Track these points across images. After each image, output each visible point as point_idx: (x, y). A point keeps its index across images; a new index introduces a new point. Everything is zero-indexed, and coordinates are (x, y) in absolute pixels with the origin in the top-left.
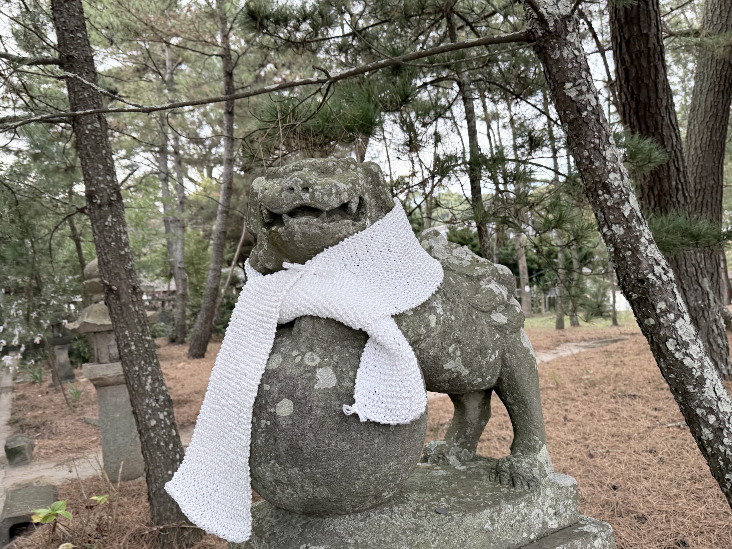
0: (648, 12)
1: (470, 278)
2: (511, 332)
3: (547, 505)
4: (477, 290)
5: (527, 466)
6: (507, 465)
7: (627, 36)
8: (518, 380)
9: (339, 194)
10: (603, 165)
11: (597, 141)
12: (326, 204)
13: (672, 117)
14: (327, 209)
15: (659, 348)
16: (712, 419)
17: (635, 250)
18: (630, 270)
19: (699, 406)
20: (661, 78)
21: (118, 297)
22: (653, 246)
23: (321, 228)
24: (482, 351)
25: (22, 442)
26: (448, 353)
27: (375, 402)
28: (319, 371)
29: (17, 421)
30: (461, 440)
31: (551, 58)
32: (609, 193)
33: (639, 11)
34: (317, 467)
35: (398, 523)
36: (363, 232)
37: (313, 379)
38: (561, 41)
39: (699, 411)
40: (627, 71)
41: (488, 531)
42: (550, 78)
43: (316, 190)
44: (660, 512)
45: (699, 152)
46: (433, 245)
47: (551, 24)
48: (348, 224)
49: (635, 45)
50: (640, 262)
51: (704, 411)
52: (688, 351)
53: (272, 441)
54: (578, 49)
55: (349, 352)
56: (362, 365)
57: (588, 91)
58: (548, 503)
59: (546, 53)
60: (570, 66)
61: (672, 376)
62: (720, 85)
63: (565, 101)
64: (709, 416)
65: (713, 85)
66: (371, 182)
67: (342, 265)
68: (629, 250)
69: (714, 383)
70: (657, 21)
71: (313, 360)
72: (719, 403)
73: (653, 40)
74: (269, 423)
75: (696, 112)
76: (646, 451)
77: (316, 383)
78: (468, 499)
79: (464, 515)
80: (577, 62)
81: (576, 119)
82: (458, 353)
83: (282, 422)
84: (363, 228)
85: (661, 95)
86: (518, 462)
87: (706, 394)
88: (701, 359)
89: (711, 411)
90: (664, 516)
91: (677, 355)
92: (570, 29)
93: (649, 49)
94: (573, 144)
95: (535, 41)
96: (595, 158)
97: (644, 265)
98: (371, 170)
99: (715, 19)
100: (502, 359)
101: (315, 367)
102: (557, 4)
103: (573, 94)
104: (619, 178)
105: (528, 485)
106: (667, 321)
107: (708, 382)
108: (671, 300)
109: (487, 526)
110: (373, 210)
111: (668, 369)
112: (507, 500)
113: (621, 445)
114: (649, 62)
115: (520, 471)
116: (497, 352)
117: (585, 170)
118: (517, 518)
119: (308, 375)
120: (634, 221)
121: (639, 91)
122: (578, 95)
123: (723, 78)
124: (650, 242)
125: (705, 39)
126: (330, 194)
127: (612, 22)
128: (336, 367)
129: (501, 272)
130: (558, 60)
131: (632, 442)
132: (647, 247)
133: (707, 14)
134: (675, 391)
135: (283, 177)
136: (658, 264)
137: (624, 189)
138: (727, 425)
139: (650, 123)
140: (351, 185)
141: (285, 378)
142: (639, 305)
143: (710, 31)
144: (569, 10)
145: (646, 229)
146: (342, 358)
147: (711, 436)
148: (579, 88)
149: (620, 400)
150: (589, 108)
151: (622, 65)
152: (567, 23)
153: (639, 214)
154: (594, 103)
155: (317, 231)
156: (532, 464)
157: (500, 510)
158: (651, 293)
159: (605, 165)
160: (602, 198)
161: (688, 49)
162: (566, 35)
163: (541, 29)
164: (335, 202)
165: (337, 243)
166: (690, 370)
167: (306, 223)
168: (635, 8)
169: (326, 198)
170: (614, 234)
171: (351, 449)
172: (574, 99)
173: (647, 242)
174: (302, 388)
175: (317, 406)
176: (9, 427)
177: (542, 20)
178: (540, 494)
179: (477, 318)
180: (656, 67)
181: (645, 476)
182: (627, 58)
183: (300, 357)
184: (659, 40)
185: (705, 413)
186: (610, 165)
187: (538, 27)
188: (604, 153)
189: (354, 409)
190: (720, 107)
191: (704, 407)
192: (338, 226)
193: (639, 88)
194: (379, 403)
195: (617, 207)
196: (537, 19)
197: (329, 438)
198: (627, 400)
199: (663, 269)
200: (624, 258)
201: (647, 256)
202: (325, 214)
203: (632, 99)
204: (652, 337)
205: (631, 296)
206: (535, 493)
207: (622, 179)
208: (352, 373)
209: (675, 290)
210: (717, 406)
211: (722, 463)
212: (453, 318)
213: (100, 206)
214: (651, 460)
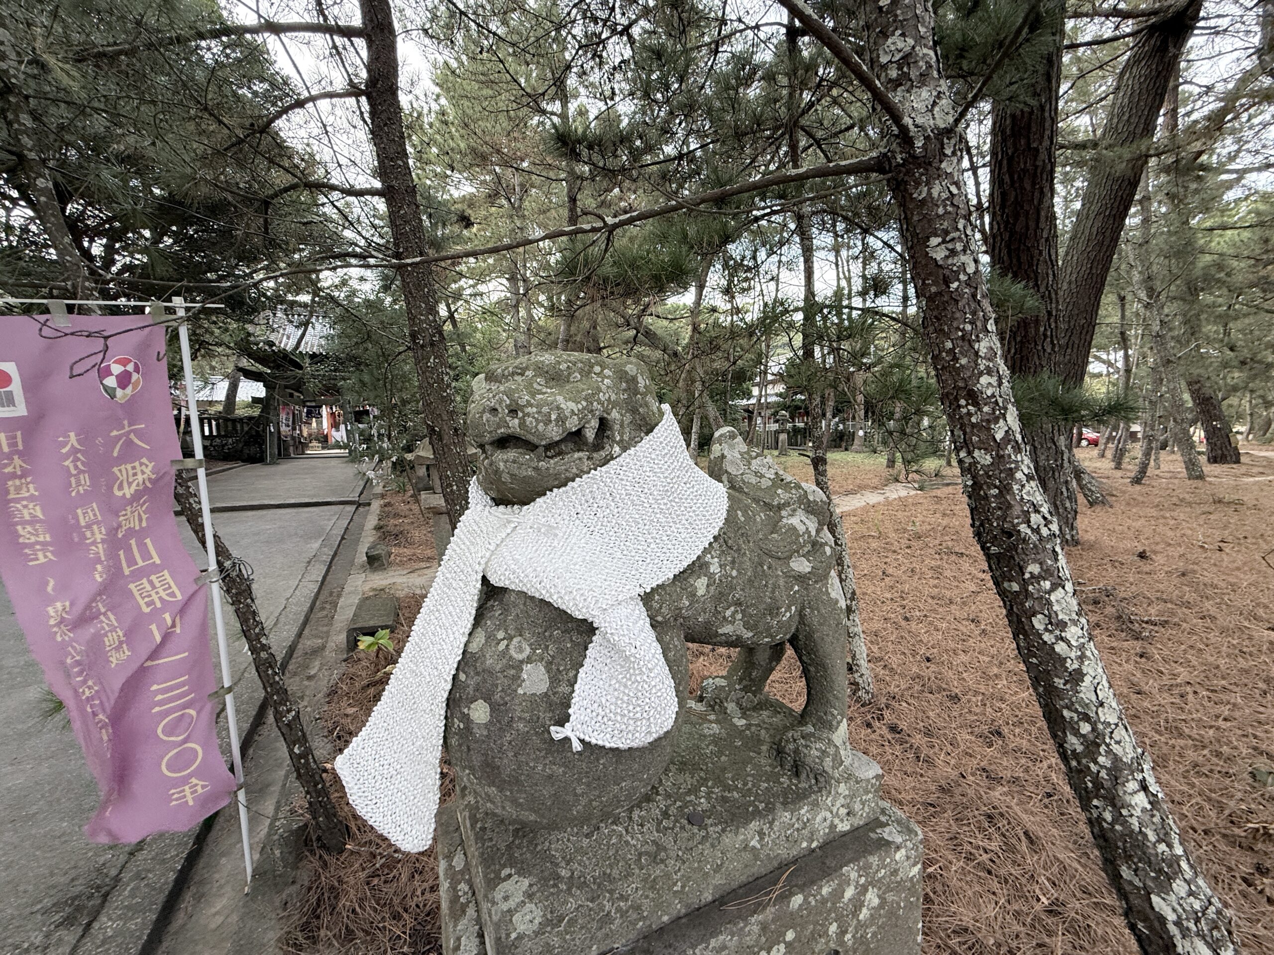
0: (1043, 119)
1: (768, 506)
2: (816, 582)
3: (838, 804)
4: (774, 526)
5: (817, 753)
6: (791, 746)
7: (1010, 152)
8: (819, 641)
9: (561, 420)
10: (973, 364)
11: (968, 327)
12: (542, 436)
13: (1053, 252)
14: (544, 443)
15: (1020, 621)
16: (1085, 728)
17: (1005, 489)
18: (993, 514)
19: (1068, 708)
20: (1046, 205)
21: (441, 439)
22: (1033, 483)
23: (536, 469)
24: (773, 610)
25: (381, 550)
26: (724, 617)
27: (600, 718)
28: (527, 668)
29: (381, 528)
30: (745, 683)
31: (912, 199)
32: (976, 404)
33: (1030, 118)
34: (519, 791)
35: (634, 842)
36: (604, 469)
37: (517, 679)
38: (932, 171)
39: (1066, 713)
40: (1004, 195)
41: (754, 848)
42: (907, 230)
43: (528, 415)
44: (976, 693)
45: (1073, 286)
46: (726, 453)
47: (919, 143)
48: (580, 459)
49: (1019, 163)
50: (1010, 506)
51: (1075, 716)
52: (1063, 634)
53: (464, 748)
54: (957, 184)
55: (572, 641)
56: (587, 662)
57: (964, 251)
58: (841, 801)
59: (906, 190)
60: (941, 211)
61: (1034, 660)
62: (1112, 208)
63: (926, 265)
64: (1081, 724)
65: (1104, 208)
66: (625, 390)
67: (573, 513)
68: (996, 487)
69: (1096, 681)
70: (1052, 131)
71: (520, 650)
72: (1100, 709)
73: (1043, 155)
74: (462, 726)
75: (1077, 241)
76: (968, 619)
77: (520, 686)
78: (735, 794)
79: (724, 830)
80: (952, 204)
81: (940, 294)
82: (739, 616)
83: (475, 730)
84: (605, 462)
85: (1042, 225)
86: (806, 746)
87: (1081, 695)
88: (1082, 647)
89: (1086, 718)
90: (980, 698)
91: (1047, 637)
92: (948, 152)
93: (1036, 167)
94: (931, 329)
95: (890, 171)
96: (961, 353)
97: (1017, 510)
98: (626, 373)
99: (1120, 126)
100: (800, 615)
101: (522, 662)
102: (931, 111)
103: (939, 255)
104: (995, 384)
105: (816, 779)
106: (1038, 591)
107: (1088, 679)
108: (1049, 562)
109: (754, 843)
110: (627, 430)
111: (1029, 650)
112: (785, 804)
113: (941, 610)
114: (1034, 184)
115: (808, 760)
116: (793, 608)
117: (943, 368)
118: (796, 826)
119: (512, 672)
120: (1009, 447)
121: (1016, 219)
122: (947, 257)
123: (1119, 199)
124: (1029, 478)
125: (1104, 152)
126: (548, 422)
127: (994, 132)
128: (551, 663)
129: (811, 498)
130: (923, 202)
131: (953, 607)
132: (1023, 486)
133: (1111, 119)
134: (1036, 682)
135: (500, 382)
136: (1037, 511)
137: (1000, 400)
138: (1108, 740)
139: (1024, 258)
140: (584, 403)
141: (484, 671)
142: (999, 562)
143: (1112, 142)
144: (951, 120)
145: (1025, 458)
146: (560, 651)
147: (1080, 749)
148: (950, 246)
149: (945, 557)
150: (963, 277)
151: (1000, 188)
152: (946, 141)
153: (1019, 437)
154: (971, 269)
155: (530, 472)
156: (824, 752)
157: (774, 820)
158: (1019, 551)
159: (977, 364)
160: (964, 411)
161: (1079, 164)
162: (941, 162)
163: (901, 153)
164: (554, 433)
165: (565, 485)
166: (1062, 660)
167: (514, 462)
168: (1026, 115)
169: (541, 427)
170: (976, 463)
171: (565, 773)
172: (940, 263)
173: (1024, 479)
174: (502, 691)
175: (520, 718)
176: (374, 532)
177: (905, 138)
178: (830, 793)
179: (769, 568)
180: (1041, 189)
181: (964, 648)
182: (1007, 178)
183: (505, 642)
184: (1050, 155)
185: (1076, 719)
186: (983, 364)
187: (898, 150)
188: (976, 346)
189: (567, 731)
190: (1108, 234)
191: (1076, 711)
192: (564, 464)
193: (1016, 217)
194: (605, 719)
195: (985, 427)
196: (897, 136)
197: (533, 760)
198: (953, 557)
199: (1045, 518)
200: (986, 497)
201: (1022, 499)
202: (541, 449)
203: (1006, 229)
204: (1011, 606)
205: (989, 548)
206: (824, 793)
207: (1000, 384)
208: (571, 674)
209: (1058, 549)
210: (1097, 713)
211: (1090, 785)
212: (734, 573)
213: (422, 346)
214: (972, 631)
